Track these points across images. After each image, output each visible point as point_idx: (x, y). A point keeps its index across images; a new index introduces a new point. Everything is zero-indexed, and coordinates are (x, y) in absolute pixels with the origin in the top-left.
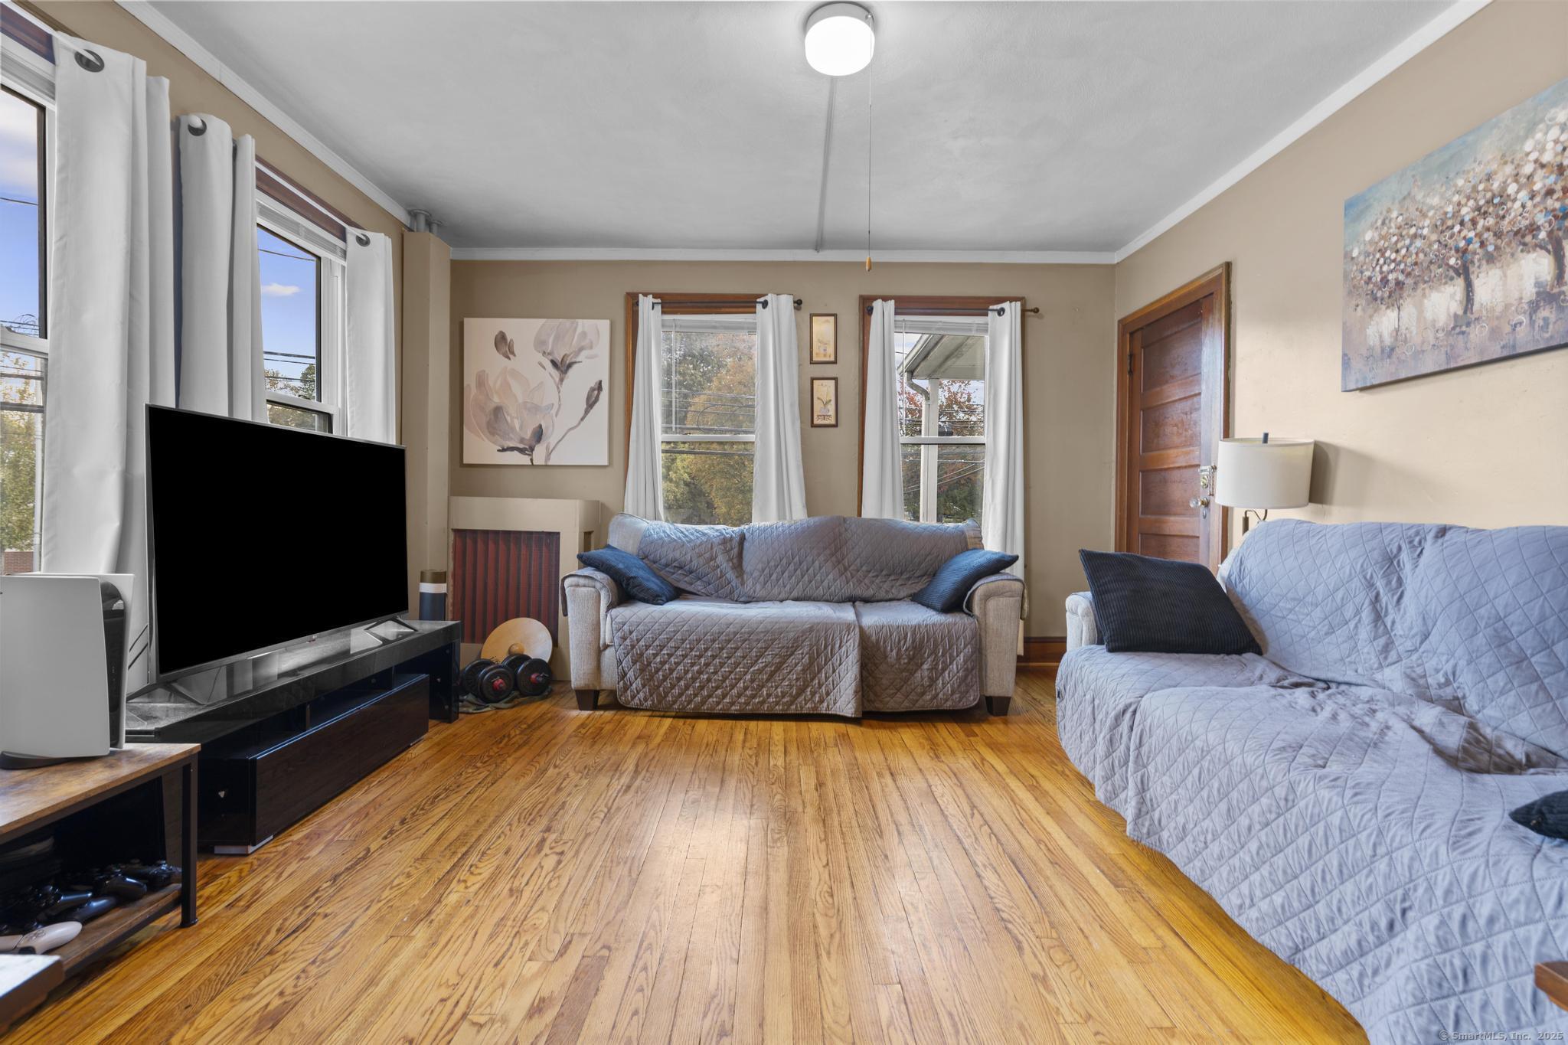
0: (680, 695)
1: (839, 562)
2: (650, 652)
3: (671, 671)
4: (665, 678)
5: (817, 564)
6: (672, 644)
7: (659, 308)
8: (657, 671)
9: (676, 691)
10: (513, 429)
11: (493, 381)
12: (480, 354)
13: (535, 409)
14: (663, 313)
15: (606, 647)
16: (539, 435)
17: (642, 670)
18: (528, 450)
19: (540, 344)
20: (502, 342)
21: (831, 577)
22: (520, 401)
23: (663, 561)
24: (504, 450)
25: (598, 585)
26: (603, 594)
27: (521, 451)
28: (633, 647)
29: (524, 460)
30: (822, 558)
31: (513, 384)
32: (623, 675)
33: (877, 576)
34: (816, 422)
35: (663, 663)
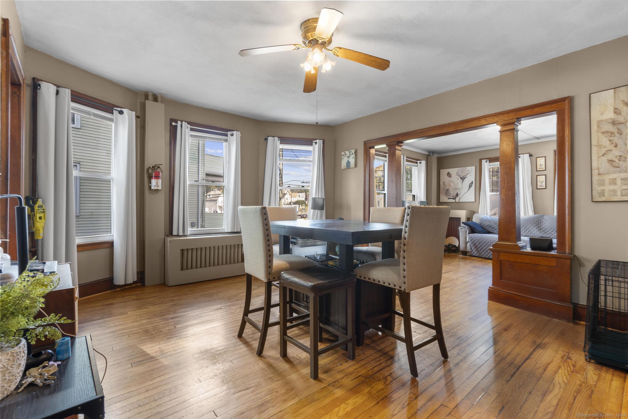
0: (484, 254)
1: (539, 227)
2: (477, 244)
3: (482, 248)
4: (481, 250)
5: (531, 227)
6: (482, 242)
7: (488, 162)
8: (479, 248)
9: (483, 253)
10: (451, 194)
11: (447, 183)
12: (444, 177)
13: (456, 189)
14: (489, 162)
15: (468, 242)
16: (457, 195)
17: (475, 247)
18: (454, 199)
19: (457, 174)
20: (449, 175)
21: (535, 231)
22: (453, 187)
23: (486, 225)
24: (449, 199)
25: (466, 229)
26: (467, 231)
27: (453, 199)
28: (473, 242)
29: (454, 201)
30: (533, 226)
31: (451, 183)
32: (471, 248)
33: (552, 231)
34: (538, 188)
35: (480, 246)
